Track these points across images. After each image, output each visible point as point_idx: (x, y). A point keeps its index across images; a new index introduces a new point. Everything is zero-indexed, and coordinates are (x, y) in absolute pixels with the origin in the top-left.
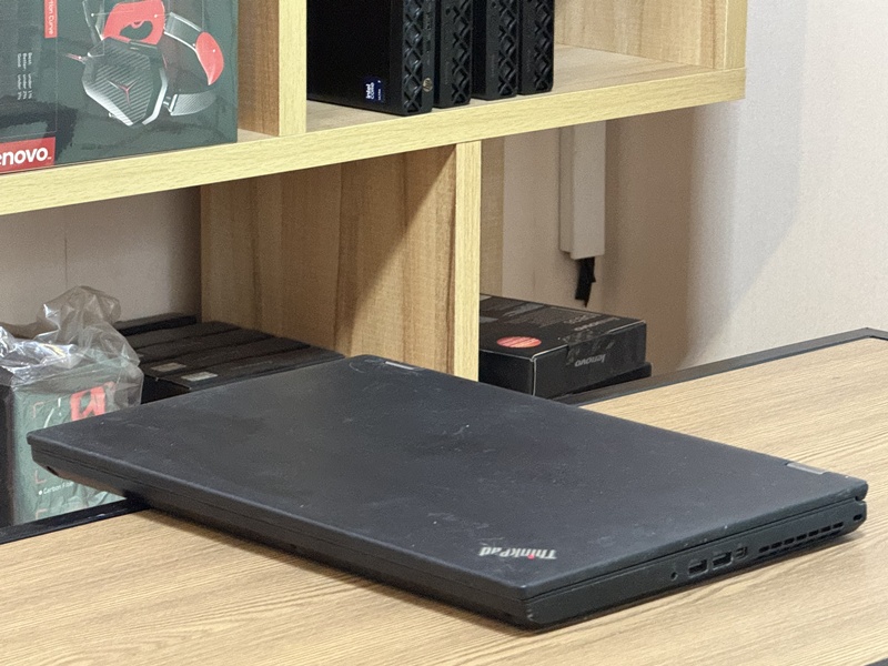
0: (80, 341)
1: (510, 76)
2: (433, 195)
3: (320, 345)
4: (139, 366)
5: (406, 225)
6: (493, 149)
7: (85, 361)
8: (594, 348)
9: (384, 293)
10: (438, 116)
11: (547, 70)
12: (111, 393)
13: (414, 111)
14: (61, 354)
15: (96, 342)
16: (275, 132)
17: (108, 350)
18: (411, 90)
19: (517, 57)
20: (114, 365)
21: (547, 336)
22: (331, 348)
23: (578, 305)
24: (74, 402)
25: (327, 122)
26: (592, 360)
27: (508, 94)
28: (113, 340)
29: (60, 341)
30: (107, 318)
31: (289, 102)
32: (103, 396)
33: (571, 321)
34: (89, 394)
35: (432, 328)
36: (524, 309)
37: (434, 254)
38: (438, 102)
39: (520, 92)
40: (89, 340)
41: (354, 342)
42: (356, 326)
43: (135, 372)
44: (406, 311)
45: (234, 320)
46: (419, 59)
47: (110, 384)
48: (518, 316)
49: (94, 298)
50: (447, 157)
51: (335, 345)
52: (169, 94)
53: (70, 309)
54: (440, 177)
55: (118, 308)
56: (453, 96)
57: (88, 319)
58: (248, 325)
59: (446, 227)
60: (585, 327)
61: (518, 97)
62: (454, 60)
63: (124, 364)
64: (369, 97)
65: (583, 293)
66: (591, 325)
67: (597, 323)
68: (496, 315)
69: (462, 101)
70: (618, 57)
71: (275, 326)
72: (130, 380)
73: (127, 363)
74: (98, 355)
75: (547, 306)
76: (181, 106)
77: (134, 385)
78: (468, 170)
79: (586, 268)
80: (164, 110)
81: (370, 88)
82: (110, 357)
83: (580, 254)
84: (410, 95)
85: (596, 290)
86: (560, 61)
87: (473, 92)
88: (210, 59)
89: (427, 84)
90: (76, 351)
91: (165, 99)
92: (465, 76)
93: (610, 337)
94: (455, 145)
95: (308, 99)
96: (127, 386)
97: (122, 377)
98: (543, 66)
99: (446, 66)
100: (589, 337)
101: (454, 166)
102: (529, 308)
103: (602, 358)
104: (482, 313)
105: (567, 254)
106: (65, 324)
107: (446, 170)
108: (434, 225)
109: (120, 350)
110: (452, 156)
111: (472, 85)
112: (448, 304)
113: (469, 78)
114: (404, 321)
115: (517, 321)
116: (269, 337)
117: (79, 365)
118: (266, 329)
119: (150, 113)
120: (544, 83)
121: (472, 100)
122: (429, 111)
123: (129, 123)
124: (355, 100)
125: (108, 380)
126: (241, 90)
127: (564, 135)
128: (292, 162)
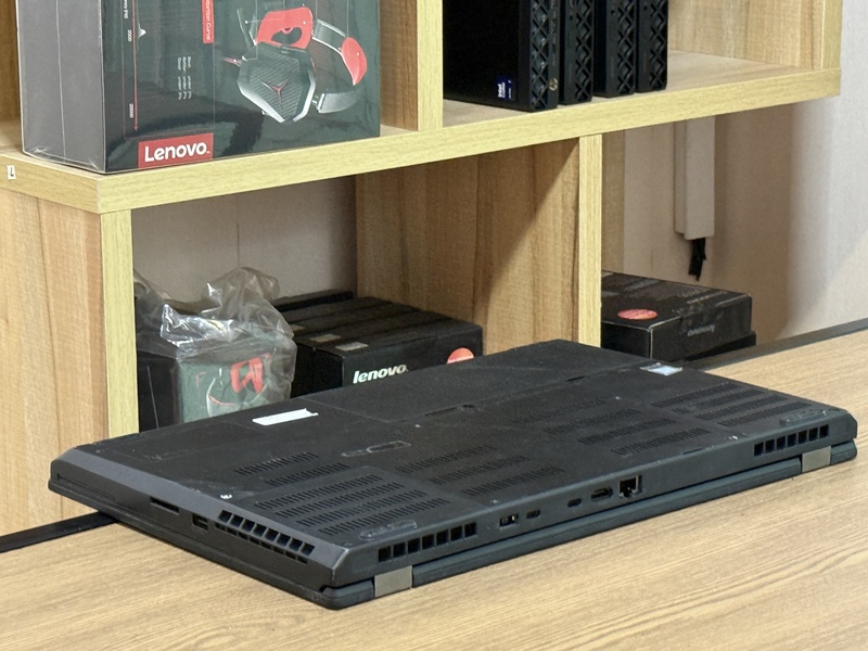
0: (240, 317)
1: (628, 76)
2: (559, 183)
3: (460, 317)
4: (293, 339)
5: (536, 210)
6: (613, 143)
7: (245, 335)
8: (705, 319)
9: (517, 272)
10: (562, 112)
11: (661, 71)
12: (268, 363)
13: (541, 107)
14: (221, 328)
15: (254, 318)
16: (415, 127)
17: (264, 323)
18: (538, 88)
19: (634, 60)
20: (271, 339)
21: (663, 309)
22: (470, 320)
23: (691, 280)
24: (234, 372)
25: (463, 118)
26: (702, 330)
27: (626, 92)
28: (269, 316)
29: (222, 317)
30: (267, 295)
31: (427, 99)
32: (260, 366)
33: (684, 295)
34: (248, 364)
35: (559, 303)
36: (642, 285)
37: (560, 236)
38: (563, 99)
39: (638, 90)
40: (247, 316)
41: (490, 315)
42: (492, 300)
43: (289, 344)
44: (536, 288)
45: (386, 296)
46: (545, 60)
47: (267, 356)
48: (636, 290)
49: (255, 277)
50: (571, 150)
51: (473, 317)
52: (317, 93)
53: (232, 288)
54: (566, 167)
55: (277, 287)
56: (576, 94)
57: (248, 296)
58: (397, 299)
59: (571, 211)
60: (696, 300)
61: (636, 94)
62: (577, 62)
63: (280, 337)
64: (500, 95)
65: (695, 269)
66: (702, 298)
67: (707, 297)
68: (617, 289)
69: (585, 99)
70: (726, 60)
71: (420, 300)
72: (285, 352)
73: (282, 336)
74: (254, 329)
75: (664, 281)
76: (328, 104)
77: (288, 356)
78: (590, 159)
79: (698, 247)
80: (313, 108)
81: (502, 88)
82: (266, 331)
83: (693, 235)
84: (537, 94)
85: (706, 266)
86: (674, 63)
87: (595, 90)
88: (355, 62)
89: (554, 86)
90: (236, 326)
91: (314, 98)
92: (588, 76)
93: (720, 309)
94: (578, 139)
95: (445, 97)
96: (281, 357)
97: (278, 349)
98: (658, 66)
99: (570, 68)
100: (700, 309)
101: (578, 156)
102: (648, 283)
103: (712, 328)
104: (604, 288)
105: (681, 236)
106: (226, 304)
107: (570, 161)
108: (561, 211)
109: (276, 324)
110: (576, 148)
111: (595, 84)
112: (573, 280)
113: (591, 75)
114: (534, 295)
115: (636, 295)
116: (415, 310)
117: (238, 339)
118: (414, 303)
119: (300, 110)
120: (659, 82)
121: (594, 98)
122: (555, 107)
123: (280, 120)
124: (488, 98)
125: (264, 352)
126: (384, 89)
127: (678, 129)
128: (429, 154)
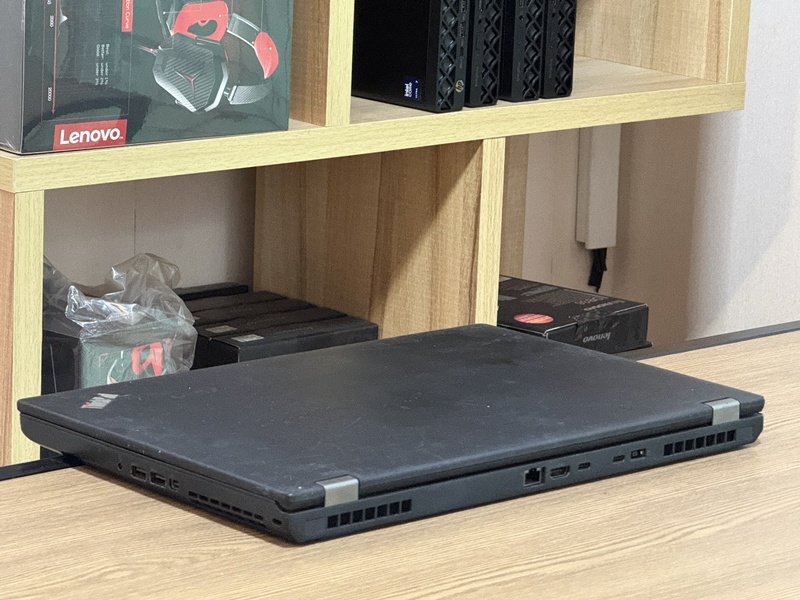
0: (142, 301)
1: (534, 81)
2: (461, 183)
3: (357, 315)
4: (194, 326)
5: (437, 210)
6: (516, 146)
7: (148, 318)
8: (601, 327)
9: (416, 271)
10: (467, 113)
11: (567, 77)
12: (168, 348)
13: (446, 109)
14: (125, 312)
15: (157, 303)
16: (322, 123)
17: (166, 309)
18: (445, 90)
19: (540, 65)
20: (172, 323)
21: (559, 315)
22: (366, 317)
23: (591, 290)
24: (135, 355)
25: (369, 116)
26: (598, 337)
27: (531, 97)
28: (172, 301)
29: (125, 301)
30: (169, 283)
31: (336, 96)
32: (161, 351)
33: (581, 302)
34: (148, 348)
35: (456, 303)
36: (539, 291)
37: (460, 237)
38: (469, 101)
39: (543, 96)
40: (150, 301)
41: (386, 312)
42: (389, 299)
43: (190, 330)
44: (434, 286)
45: (282, 292)
46: (453, 63)
47: (168, 341)
48: (533, 296)
49: (157, 263)
50: (474, 152)
51: (369, 314)
52: (229, 85)
53: (135, 273)
54: (468, 169)
55: (178, 274)
56: (482, 97)
57: (151, 282)
58: (293, 295)
59: (472, 213)
60: (594, 307)
61: (541, 100)
62: (484, 66)
63: (181, 323)
64: (407, 95)
65: (595, 280)
66: (599, 306)
67: (604, 305)
68: (514, 294)
69: (490, 102)
70: (634, 70)
71: (317, 296)
72: (186, 338)
73: (183, 323)
74: (158, 314)
75: (563, 288)
76: (240, 96)
77: (189, 342)
78: (493, 161)
79: (598, 257)
80: (224, 98)
81: (408, 87)
82: (168, 316)
83: (593, 245)
84: (443, 94)
85: (607, 277)
86: (579, 71)
87: (500, 94)
88: (267, 57)
89: (460, 86)
90: (139, 309)
91: (225, 90)
92: (494, 80)
93: (616, 318)
94: (482, 141)
95: (353, 94)
96: (182, 342)
97: (179, 334)
98: (564, 73)
99: (477, 70)
100: (597, 317)
101: (481, 159)
102: (545, 289)
103: (608, 335)
104: (501, 292)
105: (582, 245)
106: (129, 287)
107: (473, 163)
108: (461, 211)
109: (178, 311)
110: (479, 149)
111: (500, 88)
112: (471, 281)
113: (497, 82)
114: (432, 295)
115: (533, 300)
116: (311, 306)
117: (141, 322)
118: (309, 299)
119: (211, 101)
120: (564, 89)
121: (499, 102)
122: (460, 109)
123: (193, 109)
124: (395, 97)
125: (166, 337)
126: (294, 84)
127: (583, 135)
128: (336, 149)
